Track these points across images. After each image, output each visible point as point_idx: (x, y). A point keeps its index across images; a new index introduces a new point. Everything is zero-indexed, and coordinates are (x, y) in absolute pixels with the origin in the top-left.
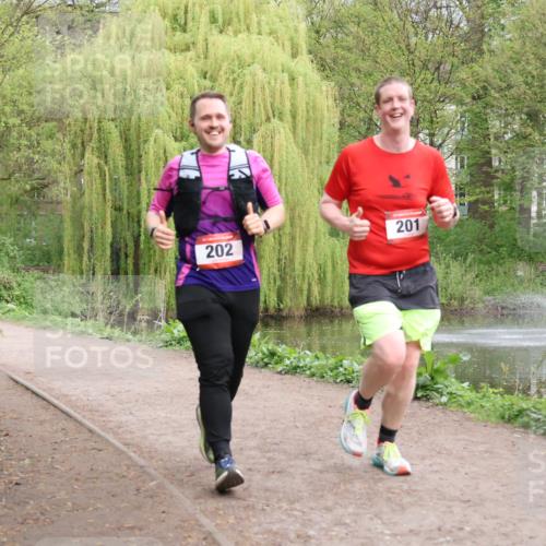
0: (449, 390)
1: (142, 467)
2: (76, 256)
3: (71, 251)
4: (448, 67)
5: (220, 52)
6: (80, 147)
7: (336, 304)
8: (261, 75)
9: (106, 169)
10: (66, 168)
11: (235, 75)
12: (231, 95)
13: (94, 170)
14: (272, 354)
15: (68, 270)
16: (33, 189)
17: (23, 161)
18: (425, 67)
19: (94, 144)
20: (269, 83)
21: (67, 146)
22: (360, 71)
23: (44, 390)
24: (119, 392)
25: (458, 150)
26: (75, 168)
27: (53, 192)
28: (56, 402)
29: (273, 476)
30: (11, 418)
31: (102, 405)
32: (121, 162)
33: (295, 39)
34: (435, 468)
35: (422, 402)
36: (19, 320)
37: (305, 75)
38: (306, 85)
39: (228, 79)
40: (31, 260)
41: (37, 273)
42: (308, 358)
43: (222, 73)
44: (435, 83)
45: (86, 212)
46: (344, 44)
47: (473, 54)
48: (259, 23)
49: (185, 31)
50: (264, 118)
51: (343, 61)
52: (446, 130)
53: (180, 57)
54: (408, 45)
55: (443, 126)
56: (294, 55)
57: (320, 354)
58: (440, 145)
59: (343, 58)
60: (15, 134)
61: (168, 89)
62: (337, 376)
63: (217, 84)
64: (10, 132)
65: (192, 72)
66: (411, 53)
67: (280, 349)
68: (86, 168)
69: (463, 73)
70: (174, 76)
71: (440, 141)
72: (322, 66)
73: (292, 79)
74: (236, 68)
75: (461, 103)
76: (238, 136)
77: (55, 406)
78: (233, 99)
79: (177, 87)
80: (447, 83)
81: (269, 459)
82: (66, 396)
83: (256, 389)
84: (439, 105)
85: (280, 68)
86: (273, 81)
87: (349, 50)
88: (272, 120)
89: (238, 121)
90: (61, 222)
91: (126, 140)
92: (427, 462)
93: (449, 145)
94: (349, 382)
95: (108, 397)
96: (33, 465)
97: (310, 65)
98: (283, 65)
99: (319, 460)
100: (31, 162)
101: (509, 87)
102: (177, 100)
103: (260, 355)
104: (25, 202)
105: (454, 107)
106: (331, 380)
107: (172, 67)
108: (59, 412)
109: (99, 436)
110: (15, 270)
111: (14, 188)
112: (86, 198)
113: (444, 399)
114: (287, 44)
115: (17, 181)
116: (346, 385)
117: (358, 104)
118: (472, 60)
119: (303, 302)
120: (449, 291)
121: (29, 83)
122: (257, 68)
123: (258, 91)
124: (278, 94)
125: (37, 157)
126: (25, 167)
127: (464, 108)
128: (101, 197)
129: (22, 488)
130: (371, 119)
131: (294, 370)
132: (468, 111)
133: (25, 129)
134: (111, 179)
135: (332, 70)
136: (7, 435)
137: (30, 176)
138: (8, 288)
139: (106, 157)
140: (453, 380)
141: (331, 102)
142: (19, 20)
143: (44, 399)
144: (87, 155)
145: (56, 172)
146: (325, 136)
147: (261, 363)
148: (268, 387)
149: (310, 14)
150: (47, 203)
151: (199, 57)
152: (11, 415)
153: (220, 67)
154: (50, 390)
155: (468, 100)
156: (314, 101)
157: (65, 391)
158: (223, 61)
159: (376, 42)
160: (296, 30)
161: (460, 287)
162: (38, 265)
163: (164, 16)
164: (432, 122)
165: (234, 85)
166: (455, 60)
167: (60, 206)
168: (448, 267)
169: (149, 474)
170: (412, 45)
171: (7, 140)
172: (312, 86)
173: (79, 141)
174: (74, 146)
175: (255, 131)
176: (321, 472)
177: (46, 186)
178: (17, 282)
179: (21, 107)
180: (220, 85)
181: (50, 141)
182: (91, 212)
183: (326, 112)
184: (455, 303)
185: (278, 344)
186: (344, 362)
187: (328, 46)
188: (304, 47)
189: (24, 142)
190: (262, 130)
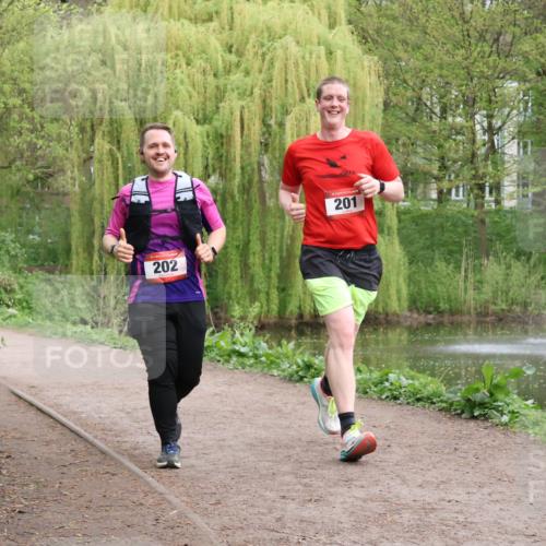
0: (511, 408)
1: (161, 494)
2: (86, 255)
3: (80, 250)
4: (509, 38)
5: (248, 23)
6: (89, 131)
7: (381, 310)
8: (294, 49)
9: (119, 155)
10: (74, 155)
11: (264, 49)
12: (260, 71)
13: (105, 157)
14: (308, 366)
15: (77, 270)
16: (37, 178)
17: (25, 146)
18: (482, 37)
19: (105, 127)
20: (303, 58)
21: (75, 130)
22: (407, 44)
23: (51, 407)
24: (135, 409)
25: (521, 134)
26: (84, 155)
27: (59, 182)
28: (64, 420)
29: (310, 505)
30: (13, 437)
31: (115, 424)
33: (333, 8)
34: (495, 497)
35: (479, 422)
36: (21, 327)
37: (344, 49)
38: (345, 60)
39: (256, 54)
40: (35, 260)
41: (41, 274)
43: (249, 46)
44: (494, 57)
45: (96, 205)
46: (389, 12)
50: (297, 97)
51: (387, 33)
52: (507, 110)
53: (201, 28)
54: (462, 14)
55: (504, 106)
56: (332, 26)
57: (363, 367)
58: (500, 128)
59: (388, 28)
60: (15, 116)
61: (188, 64)
62: (382, 392)
63: (244, 59)
64: (10, 114)
65: (215, 45)
66: (466, 22)
68: (96, 155)
69: (526, 45)
70: (195, 50)
71: (499, 123)
72: (364, 38)
73: (330, 53)
74: (265, 41)
75: (523, 79)
76: (268, 118)
77: (63, 425)
78: (262, 76)
79: (199, 63)
80: (507, 57)
81: (305, 485)
82: (75, 413)
83: (290, 407)
84: (499, 82)
85: (316, 40)
86: (307, 56)
87: (395, 19)
88: (308, 100)
89: (268, 101)
90: (69, 216)
92: (486, 490)
93: (510, 128)
94: (396, 398)
95: (123, 415)
96: (38, 490)
97: (349, 37)
98: (319, 38)
99: (362, 487)
100: (33, 147)
102: (199, 77)
103: (295, 367)
104: (27, 193)
105: (515, 84)
106: (375, 397)
107: (193, 40)
108: (67, 431)
109: (112, 458)
110: (17, 270)
111: (15, 178)
112: (97, 189)
113: (505, 419)
114: (324, 13)
115: (19, 170)
116: (392, 402)
117: (405, 81)
118: (537, 30)
120: (510, 294)
121: (31, 58)
122: (289, 40)
123: (291, 67)
124: (313, 69)
125: (40, 142)
126: (27, 154)
127: (528, 85)
128: (113, 187)
129: (25, 517)
130: (420, 99)
132: (531, 88)
133: (28, 110)
134: (124, 167)
135: (375, 42)
136: (8, 457)
137: (33, 164)
138: (9, 291)
139: (119, 142)
140: (515, 396)
141: (374, 79)
143: (51, 416)
144: (97, 141)
145: (61, 160)
146: (368, 118)
147: (295, 376)
148: (303, 403)
150: (52, 194)
151: (223, 28)
152: (13, 434)
153: (248, 39)
154: (57, 406)
155: (532, 76)
156: (354, 78)
157: (74, 407)
158: (250, 33)
159: (426, 10)
161: (523, 290)
162: (43, 265)
164: (490, 101)
165: (263, 60)
166: (517, 30)
167: (66, 198)
168: (509, 267)
169: (170, 502)
170: (468, 14)
171: (7, 123)
172: (353, 61)
173: (88, 124)
174: (82, 130)
175: (287, 113)
176: (365, 501)
177: (51, 175)
178: (19, 283)
179: (22, 86)
180: (248, 60)
181: (55, 125)
182: (102, 205)
183: (368, 92)
184: (518, 309)
185: (314, 355)
186: (390, 375)
187: (371, 16)
188: (342, 16)
189: (26, 125)
190: (295, 111)
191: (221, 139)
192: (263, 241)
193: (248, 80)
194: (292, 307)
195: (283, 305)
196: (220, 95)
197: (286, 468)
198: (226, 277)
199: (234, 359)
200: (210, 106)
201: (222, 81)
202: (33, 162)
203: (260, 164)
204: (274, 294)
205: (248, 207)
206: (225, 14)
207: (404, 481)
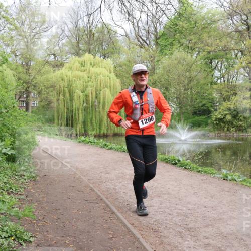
1: (75, 172)
2: (58, 120)
3: (56, 119)
5: (93, 72)
6: (59, 94)
8: (102, 77)
9: (65, 99)
10: (55, 99)
11: (96, 77)
12: (95, 82)
13: (62, 100)
14: (106, 145)
15: (56, 123)
16: (47, 104)
17: (45, 97)
19: (62, 93)
20: (104, 79)
21: (56, 94)
22: (126, 77)
26: (58, 99)
27: (52, 105)
29: (107, 174)
32: (68, 98)
33: (111, 69)
37: (113, 78)
38: (113, 80)
40: (47, 121)
41: (48, 124)
42: (114, 146)
43: (93, 77)
45: (60, 110)
46: (122, 70)
47: (153, 74)
48: (102, 66)
49: (84, 67)
50: (103, 88)
51: (122, 75)
53: (83, 73)
56: (110, 73)
57: (117, 145)
60: (43, 91)
61: (80, 80)
63: (92, 79)
65: (86, 77)
67: (108, 143)
68: (60, 99)
70: (81, 77)
72: (117, 76)
73: (110, 78)
76: (97, 92)
79: (82, 80)
81: (106, 170)
87: (123, 72)
88: (105, 88)
89: (97, 88)
90: (54, 112)
91: (70, 93)
97: (114, 75)
98: (108, 75)
100: (47, 97)
101: (161, 82)
102: (82, 83)
103: (103, 145)
104: (45, 107)
106: (120, 151)
107: (81, 75)
110: (43, 123)
111: (43, 104)
112: (60, 106)
114: (109, 70)
115: (44, 102)
119: (113, 132)
121: (47, 79)
122: (101, 76)
123: (102, 81)
124: (106, 82)
126: (45, 99)
128: (64, 106)
131: (111, 148)
133: (46, 90)
134: (66, 102)
135: (119, 76)
138: (41, 128)
139: (65, 96)
141: (119, 84)
142: (45, 64)
144: (60, 96)
145: (53, 100)
147: (103, 147)
148: (105, 153)
149: (114, 63)
150: (51, 107)
151: (87, 73)
156: (115, 84)
158: (93, 74)
160: (111, 67)
163: (79, 63)
165: (96, 80)
167: (53, 108)
169: (77, 174)
171: (41, 92)
172: (115, 80)
174: (57, 94)
175: (101, 91)
176: (119, 173)
177: (50, 103)
178: (43, 126)
179: (45, 85)
181: (52, 93)
183: (118, 86)
187: (118, 71)
188: (113, 71)
189: (46, 93)
190: (103, 90)
191: (87, 96)
192: (96, 118)
193: (93, 84)
194: (102, 132)
195: (100, 132)
196: (87, 87)
197: (102, 166)
198: (87, 125)
199: (90, 143)
200: (85, 89)
201: (87, 84)
202: (46, 101)
203: (95, 102)
204: (98, 129)
205: (92, 110)
206: (88, 70)
207: (127, 169)
